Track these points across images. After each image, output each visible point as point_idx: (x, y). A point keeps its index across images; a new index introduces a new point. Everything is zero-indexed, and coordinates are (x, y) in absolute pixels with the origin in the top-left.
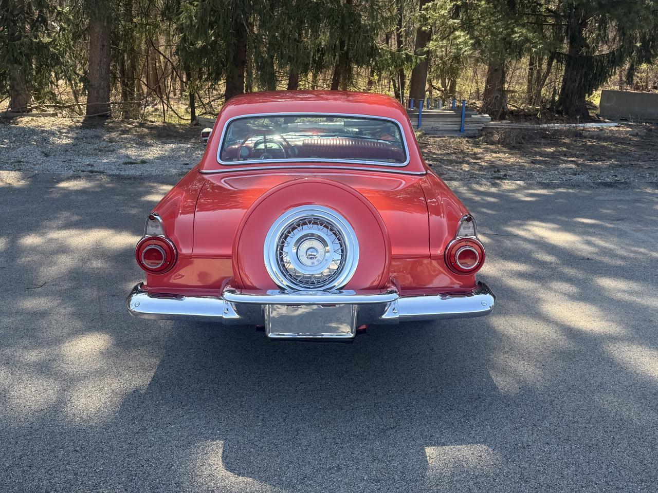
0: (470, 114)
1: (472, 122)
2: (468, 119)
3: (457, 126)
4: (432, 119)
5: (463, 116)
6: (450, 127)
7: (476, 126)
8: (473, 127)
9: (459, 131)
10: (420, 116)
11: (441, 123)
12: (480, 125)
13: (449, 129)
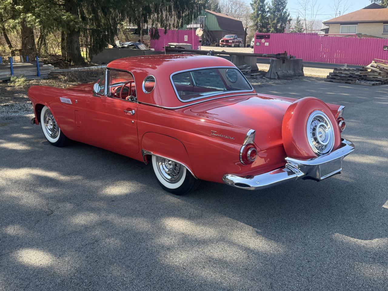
0: (41, 65)
1: (43, 70)
2: (41, 68)
3: (35, 73)
4: (20, 69)
5: (38, 66)
6: (31, 73)
7: (46, 72)
8: (45, 73)
9: (37, 76)
10: (12, 68)
11: (25, 71)
12: (48, 71)
13: (31, 75)
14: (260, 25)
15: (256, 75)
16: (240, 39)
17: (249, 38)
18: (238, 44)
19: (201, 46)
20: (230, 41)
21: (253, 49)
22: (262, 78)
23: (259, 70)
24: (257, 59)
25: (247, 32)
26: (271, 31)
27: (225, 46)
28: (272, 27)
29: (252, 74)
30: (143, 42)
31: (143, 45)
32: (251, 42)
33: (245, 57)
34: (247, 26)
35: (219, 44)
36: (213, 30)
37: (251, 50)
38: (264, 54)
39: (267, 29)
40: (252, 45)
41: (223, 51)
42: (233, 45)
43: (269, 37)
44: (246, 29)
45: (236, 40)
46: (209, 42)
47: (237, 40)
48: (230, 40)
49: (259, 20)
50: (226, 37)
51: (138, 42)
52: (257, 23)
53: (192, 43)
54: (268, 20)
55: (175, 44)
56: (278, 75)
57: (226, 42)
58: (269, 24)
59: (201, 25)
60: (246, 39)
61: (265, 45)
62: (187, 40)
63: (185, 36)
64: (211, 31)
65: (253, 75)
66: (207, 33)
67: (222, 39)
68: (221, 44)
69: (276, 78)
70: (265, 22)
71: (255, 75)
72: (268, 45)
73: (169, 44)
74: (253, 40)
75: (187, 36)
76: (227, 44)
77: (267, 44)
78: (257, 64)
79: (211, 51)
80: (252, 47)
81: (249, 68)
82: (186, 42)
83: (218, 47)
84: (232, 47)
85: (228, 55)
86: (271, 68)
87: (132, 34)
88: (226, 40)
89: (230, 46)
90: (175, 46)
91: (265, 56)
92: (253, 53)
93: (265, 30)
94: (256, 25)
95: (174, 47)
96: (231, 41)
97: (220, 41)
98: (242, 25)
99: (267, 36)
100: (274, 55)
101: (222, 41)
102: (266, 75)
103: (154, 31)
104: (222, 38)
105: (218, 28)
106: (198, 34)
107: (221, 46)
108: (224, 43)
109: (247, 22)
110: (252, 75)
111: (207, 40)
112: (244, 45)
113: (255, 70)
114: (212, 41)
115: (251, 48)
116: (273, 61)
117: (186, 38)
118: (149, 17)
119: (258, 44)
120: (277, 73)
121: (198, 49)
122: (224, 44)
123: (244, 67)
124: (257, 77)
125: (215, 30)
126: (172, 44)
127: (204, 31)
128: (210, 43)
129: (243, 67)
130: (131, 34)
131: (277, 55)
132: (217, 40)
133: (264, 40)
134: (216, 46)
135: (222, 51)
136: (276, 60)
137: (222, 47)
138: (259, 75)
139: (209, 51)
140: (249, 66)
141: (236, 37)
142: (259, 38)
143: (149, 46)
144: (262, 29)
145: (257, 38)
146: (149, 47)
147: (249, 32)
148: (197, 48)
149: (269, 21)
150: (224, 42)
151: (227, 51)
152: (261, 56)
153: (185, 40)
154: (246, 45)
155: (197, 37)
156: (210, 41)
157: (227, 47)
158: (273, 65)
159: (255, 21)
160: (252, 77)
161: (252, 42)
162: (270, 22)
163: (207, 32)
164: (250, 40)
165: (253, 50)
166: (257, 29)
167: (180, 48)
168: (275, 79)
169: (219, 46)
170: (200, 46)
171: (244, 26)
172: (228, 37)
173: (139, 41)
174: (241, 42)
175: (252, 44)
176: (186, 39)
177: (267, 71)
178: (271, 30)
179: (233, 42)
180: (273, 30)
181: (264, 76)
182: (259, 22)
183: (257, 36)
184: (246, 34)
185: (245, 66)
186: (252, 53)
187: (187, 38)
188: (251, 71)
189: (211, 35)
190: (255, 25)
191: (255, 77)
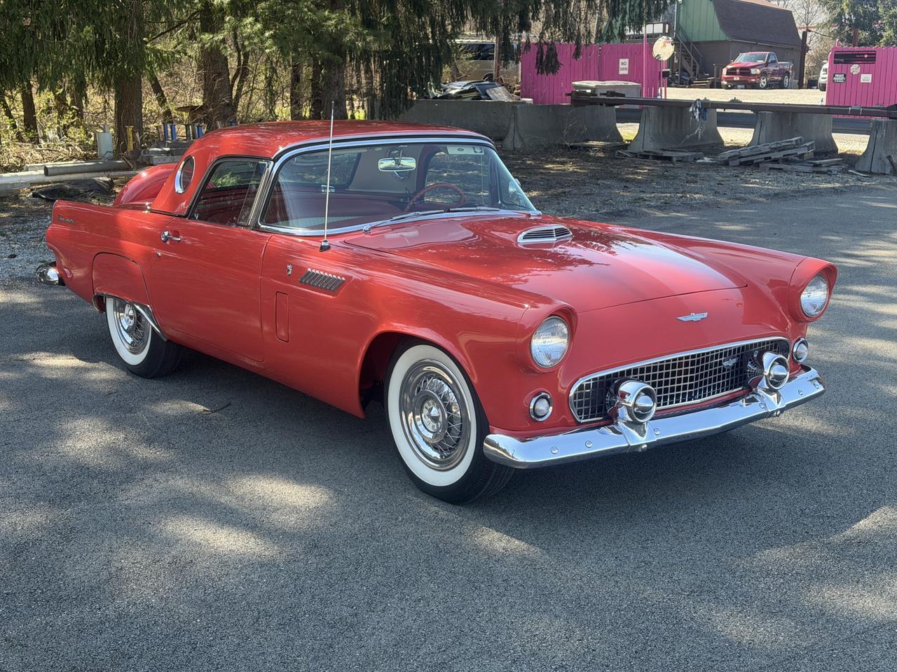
14: (850, 20)
15: (827, 163)
16: (786, 65)
17: (812, 59)
18: (780, 78)
19: (668, 88)
20: (753, 71)
21: (825, 93)
22: (845, 172)
23: (839, 152)
24: (835, 121)
25: (808, 42)
26: (885, 39)
27: (739, 86)
28: (887, 27)
29: (817, 162)
30: (500, 81)
31: (500, 88)
32: (819, 73)
33: (799, 115)
34: (807, 25)
35: (721, 80)
36: (702, 39)
37: (818, 97)
38: (854, 108)
39: (873, 32)
40: (821, 81)
41: (734, 101)
42: (763, 82)
43: (872, 58)
44: (805, 34)
45: (771, 68)
46: (689, 75)
47: (778, 68)
48: (754, 67)
49: (845, 7)
50: (742, 60)
51: (488, 82)
52: (841, 15)
53: (640, 81)
54: (875, 5)
55: (593, 84)
56: (892, 163)
57: (741, 74)
58: (879, 18)
59: (667, 26)
60: (806, 65)
61: (862, 81)
62: (626, 72)
63: (621, 61)
64: (693, 43)
65: (820, 165)
66: (683, 48)
67: (729, 67)
68: (726, 79)
69: (888, 172)
70: (864, 12)
71: (824, 163)
72: (870, 81)
73: (576, 83)
74: (826, 66)
75: (627, 61)
76: (746, 79)
77: (866, 78)
78: (834, 135)
79: (699, 100)
80: (823, 88)
81: (808, 144)
82: (623, 78)
83: (717, 88)
84: (761, 89)
85: (749, 112)
86: (872, 145)
87: (471, 59)
88: (741, 69)
89: (755, 86)
90: (594, 89)
91: (855, 113)
92: (824, 104)
93: (864, 35)
94: (838, 20)
95: (589, 91)
96: (758, 71)
97: (725, 71)
98: (794, 21)
99: (866, 56)
100: (884, 109)
101: (731, 72)
102: (856, 164)
103: (545, 53)
104: (729, 63)
105: (719, 35)
106: (658, 55)
107: (727, 86)
108: (737, 78)
109: (808, 13)
110: (816, 165)
111: (684, 70)
112: (797, 81)
113: (829, 150)
114: (697, 72)
115: (819, 90)
116: (878, 124)
117: (624, 65)
118: (533, 16)
119: (839, 78)
120: (889, 157)
121: (659, 97)
122: (735, 79)
123: (794, 143)
124: (831, 169)
125: (709, 39)
126: (584, 83)
127: (676, 43)
128: (692, 77)
129: (792, 141)
130: (467, 59)
131: (889, 108)
132: (715, 70)
133: (857, 65)
134: (712, 86)
135: (732, 101)
136: (887, 124)
137: (728, 88)
138: (837, 164)
139: (696, 102)
140: (809, 141)
141: (773, 58)
142: (842, 60)
143: (516, 91)
144: (856, 34)
145: (835, 63)
146: (518, 94)
147: (814, 43)
148: (656, 95)
149: (878, 8)
150: (735, 74)
151: (744, 101)
152: (845, 113)
153: (621, 72)
154: (805, 81)
155: (657, 61)
156: (692, 73)
157: (746, 88)
158: (879, 136)
159: (835, 8)
160: (816, 169)
161: (822, 72)
162: (881, 10)
163: (684, 46)
164: (819, 65)
165: (823, 95)
166: (839, 32)
167: (613, 94)
168: (885, 174)
169: (719, 86)
170: (663, 89)
171: (797, 25)
172: (749, 59)
173: (490, 77)
174: (788, 73)
175: (823, 78)
176: (623, 69)
177: (861, 154)
178: (884, 34)
179: (764, 74)
180: (892, 34)
181: (852, 166)
182: (847, 11)
183: (836, 56)
184: (805, 49)
185: (796, 141)
186: (820, 104)
187: (627, 66)
188: (815, 153)
189: (696, 56)
190: (835, 20)
191: (825, 169)
